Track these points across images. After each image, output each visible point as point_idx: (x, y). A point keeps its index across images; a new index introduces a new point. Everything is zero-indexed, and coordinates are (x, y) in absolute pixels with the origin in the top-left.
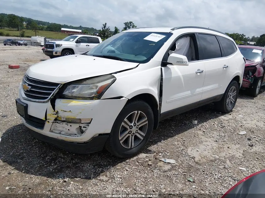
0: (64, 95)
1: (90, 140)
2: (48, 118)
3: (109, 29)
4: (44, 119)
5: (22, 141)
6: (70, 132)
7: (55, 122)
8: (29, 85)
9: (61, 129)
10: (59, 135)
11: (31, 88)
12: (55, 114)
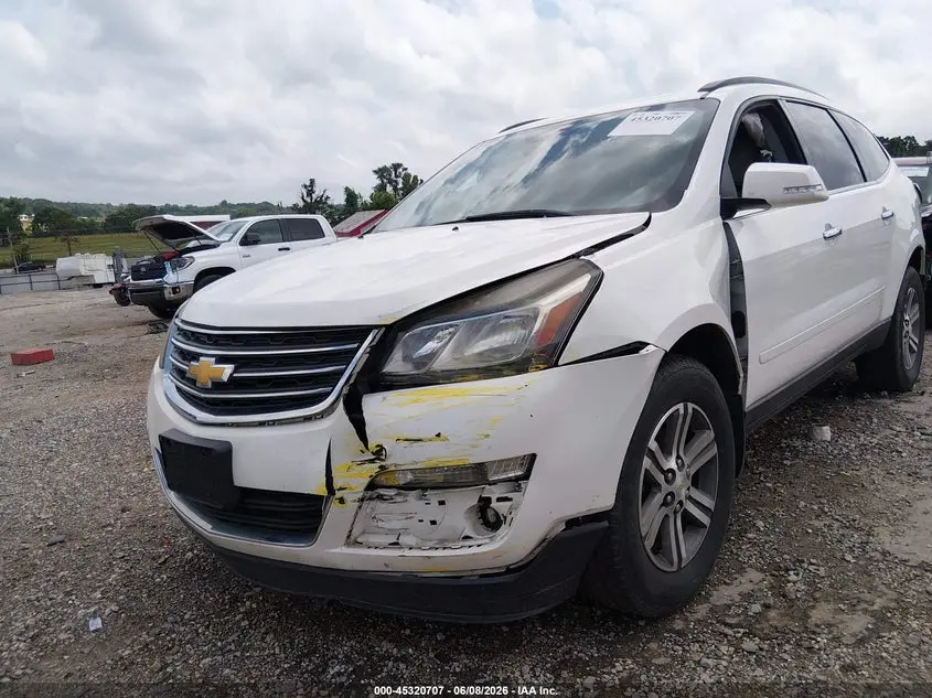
0: (390, 374)
1: (532, 552)
2: (337, 484)
3: (327, 198)
4: (323, 491)
5: (187, 617)
6: (440, 532)
7: (371, 499)
8: (221, 360)
9: (396, 524)
10: (395, 553)
11: (235, 371)
12: (372, 461)
